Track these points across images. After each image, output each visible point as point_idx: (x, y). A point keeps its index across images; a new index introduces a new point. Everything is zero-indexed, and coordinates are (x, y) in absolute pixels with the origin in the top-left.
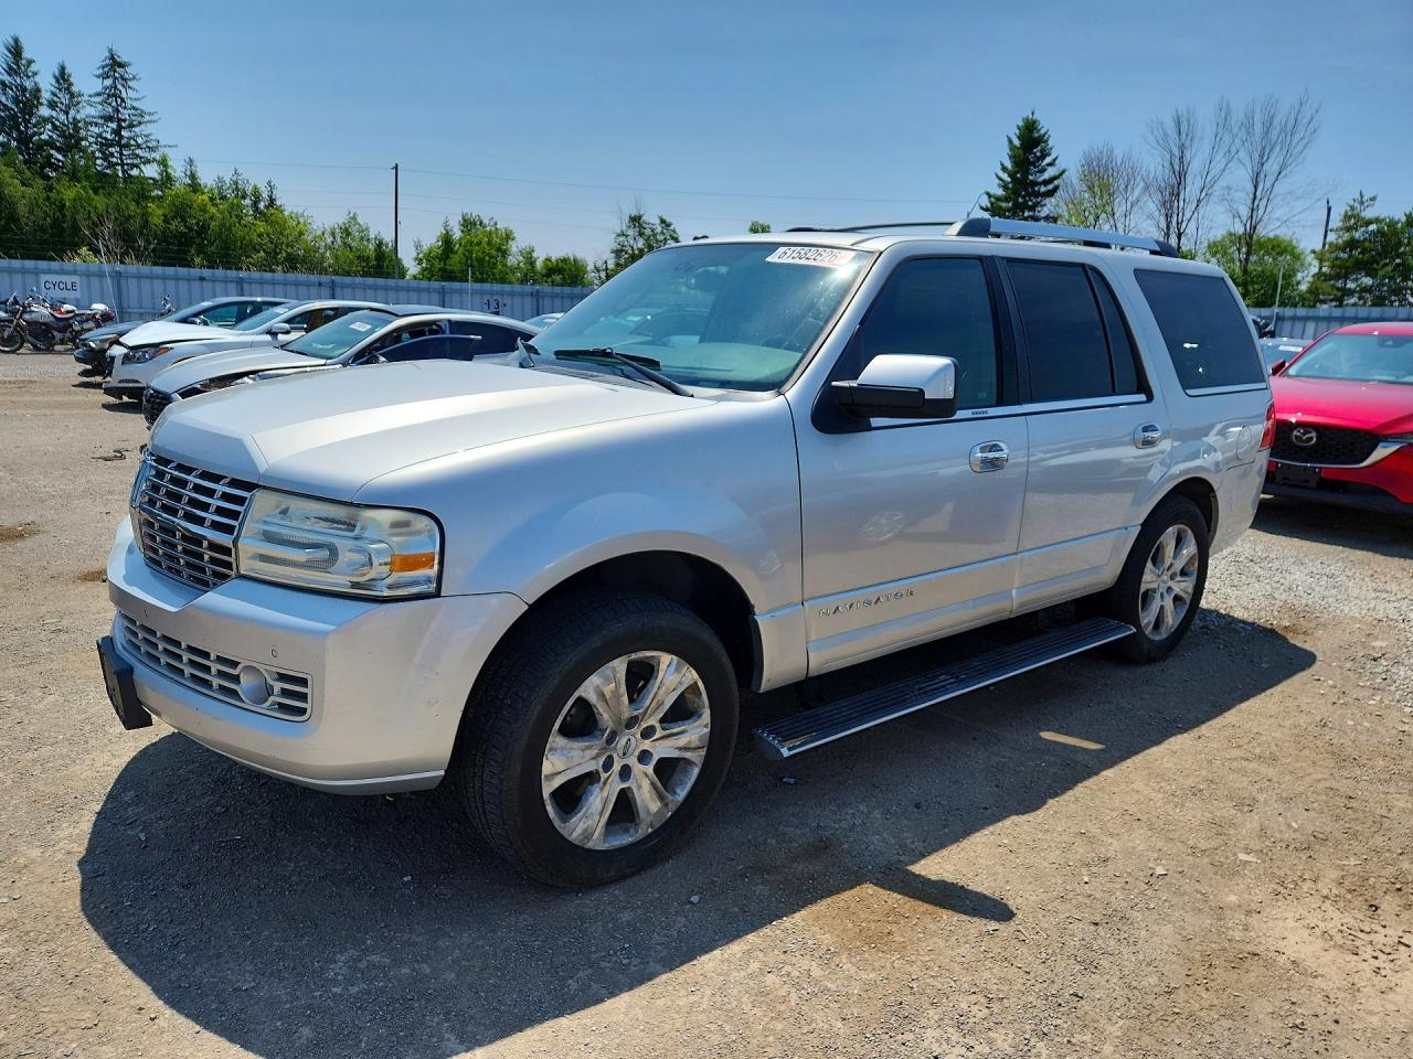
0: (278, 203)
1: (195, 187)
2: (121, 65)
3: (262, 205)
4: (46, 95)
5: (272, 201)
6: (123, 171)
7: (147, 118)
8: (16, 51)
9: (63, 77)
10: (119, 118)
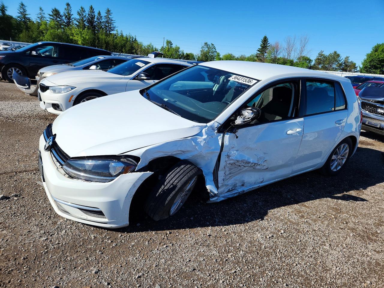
0: (137, 40)
1: (122, 36)
2: (109, 11)
3: (134, 40)
4: (96, 17)
5: (135, 39)
6: (109, 32)
7: (114, 22)
8: (91, 8)
9: (99, 13)
10: (109, 22)
